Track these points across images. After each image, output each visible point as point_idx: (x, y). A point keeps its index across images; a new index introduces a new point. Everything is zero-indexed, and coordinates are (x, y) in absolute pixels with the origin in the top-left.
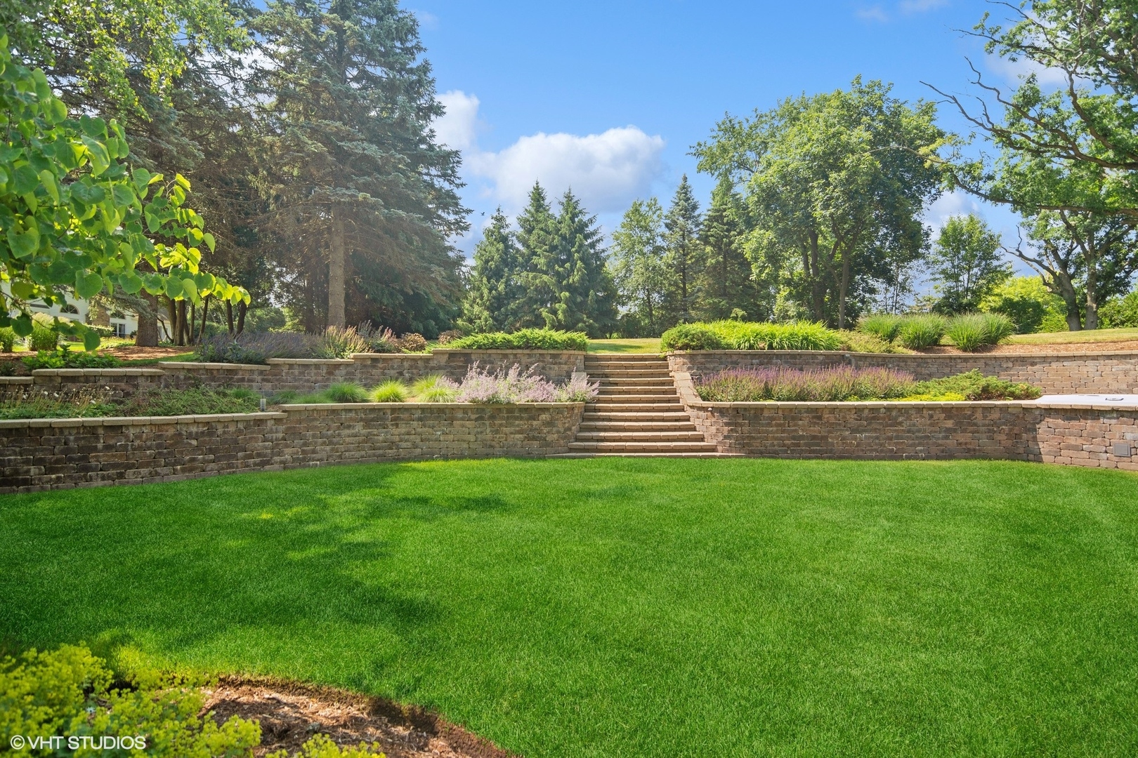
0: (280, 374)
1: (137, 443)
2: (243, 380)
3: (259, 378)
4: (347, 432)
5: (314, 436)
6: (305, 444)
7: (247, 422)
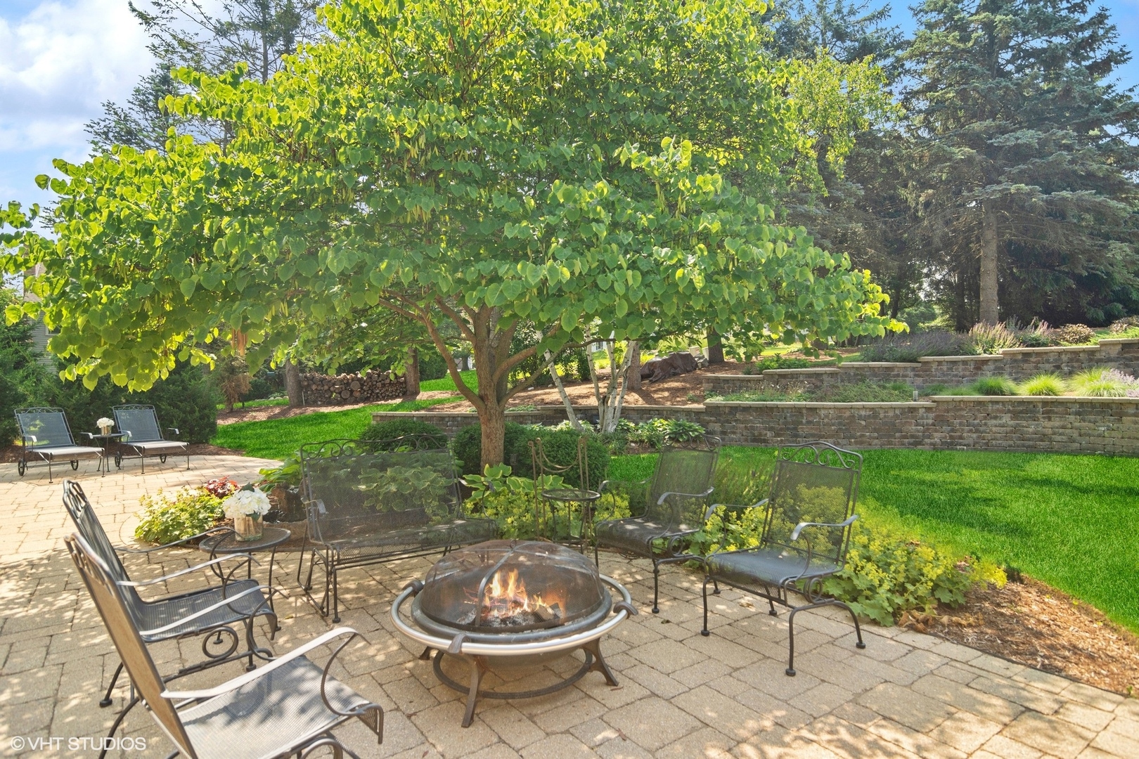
0: (929, 370)
1: (826, 420)
2: (898, 375)
3: (911, 374)
4: (994, 422)
5: (961, 424)
6: (953, 431)
7: (902, 409)
